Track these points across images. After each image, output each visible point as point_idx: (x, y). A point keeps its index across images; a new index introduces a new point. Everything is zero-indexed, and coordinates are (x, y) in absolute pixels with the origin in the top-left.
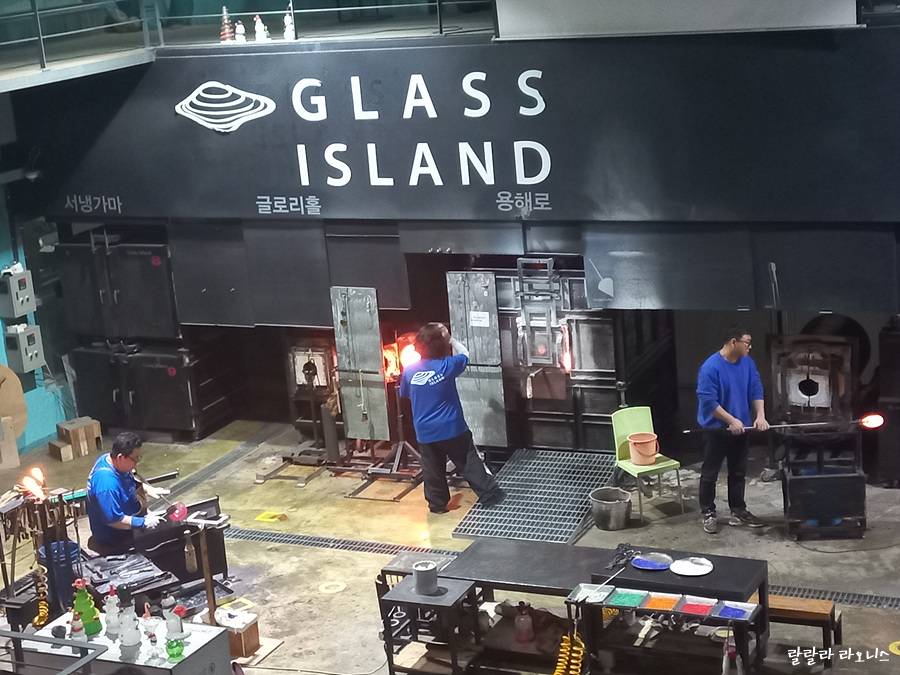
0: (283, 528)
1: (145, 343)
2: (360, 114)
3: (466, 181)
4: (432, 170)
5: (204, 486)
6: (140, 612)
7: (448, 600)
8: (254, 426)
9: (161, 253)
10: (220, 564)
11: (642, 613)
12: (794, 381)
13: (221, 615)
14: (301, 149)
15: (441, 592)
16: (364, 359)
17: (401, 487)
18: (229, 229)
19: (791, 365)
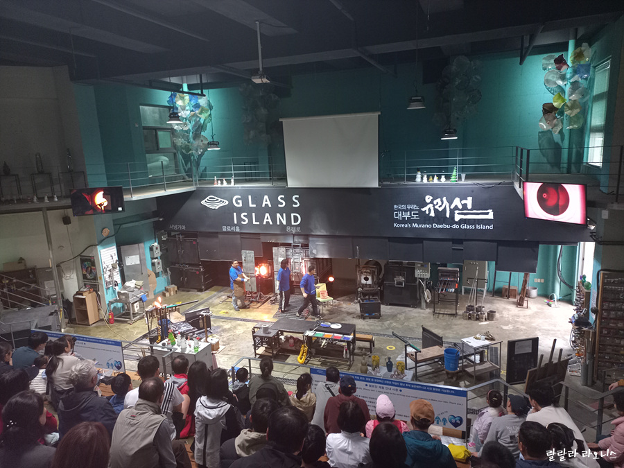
0: (227, 315)
1: (190, 265)
2: (251, 205)
3: (278, 223)
4: (270, 220)
5: (205, 304)
6: (187, 339)
7: (271, 335)
8: (220, 287)
9: (196, 241)
10: (209, 325)
11: (323, 339)
12: (363, 277)
13: (209, 339)
14: (235, 214)
15: (269, 333)
16: (250, 270)
17: (259, 304)
18: (215, 235)
19: (362, 273)
